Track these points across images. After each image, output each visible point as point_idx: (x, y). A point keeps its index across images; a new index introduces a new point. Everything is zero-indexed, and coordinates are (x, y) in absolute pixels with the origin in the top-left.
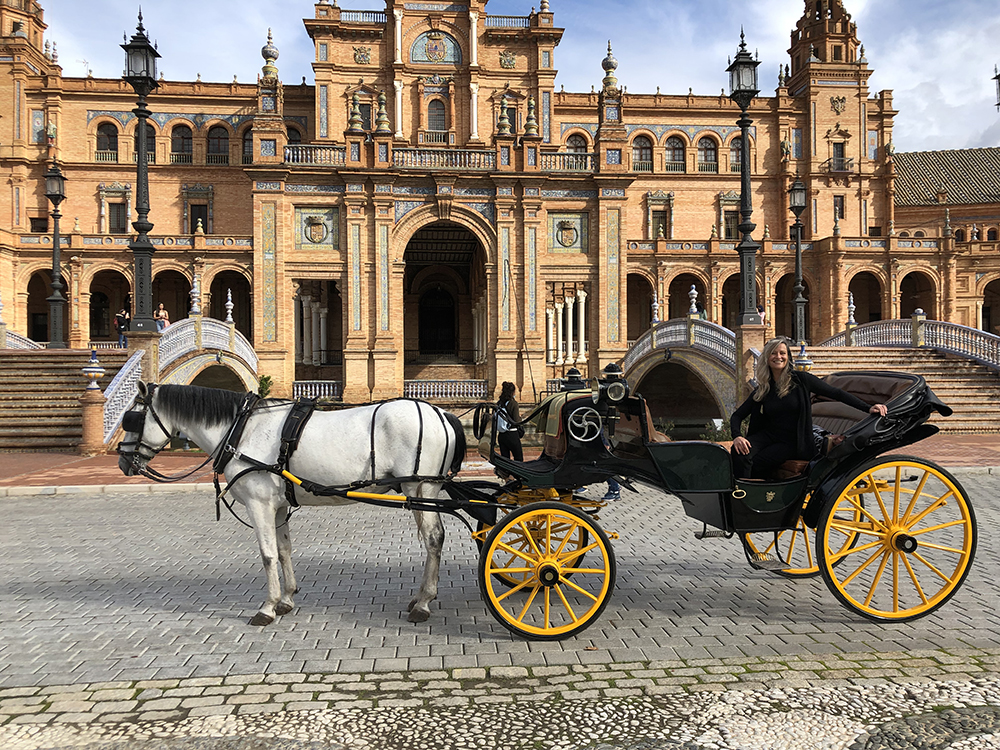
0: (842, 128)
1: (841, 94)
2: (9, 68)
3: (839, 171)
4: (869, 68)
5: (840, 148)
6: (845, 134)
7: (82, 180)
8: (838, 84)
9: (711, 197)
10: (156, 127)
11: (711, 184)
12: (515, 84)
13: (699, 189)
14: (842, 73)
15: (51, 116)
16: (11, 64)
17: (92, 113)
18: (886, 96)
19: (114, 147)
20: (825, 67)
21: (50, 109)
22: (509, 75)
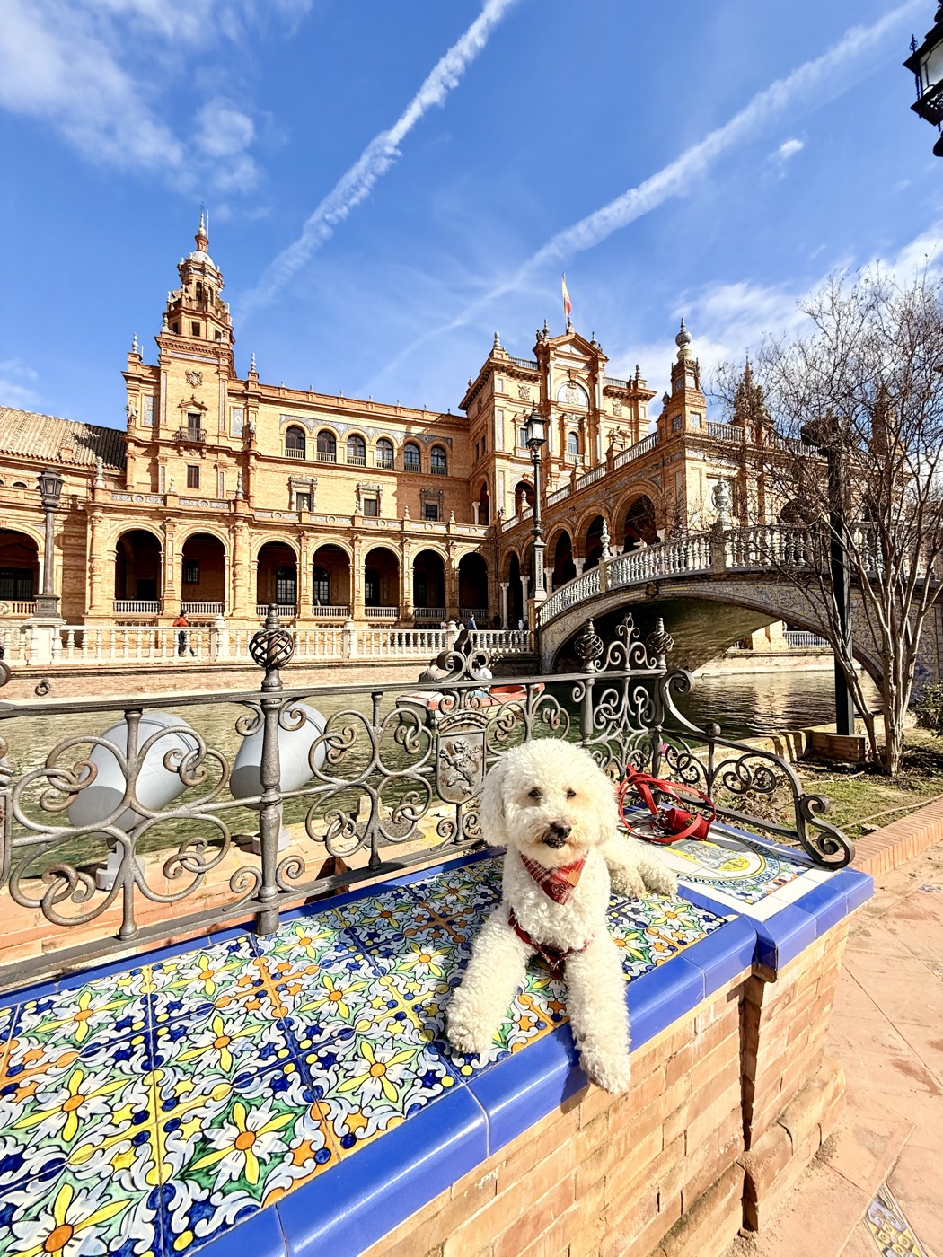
2: (215, 369)
7: (276, 471)
10: (337, 434)
15: (250, 415)
16: (218, 366)
17: (284, 417)
19: (302, 445)
21: (250, 409)
22: (619, 420)
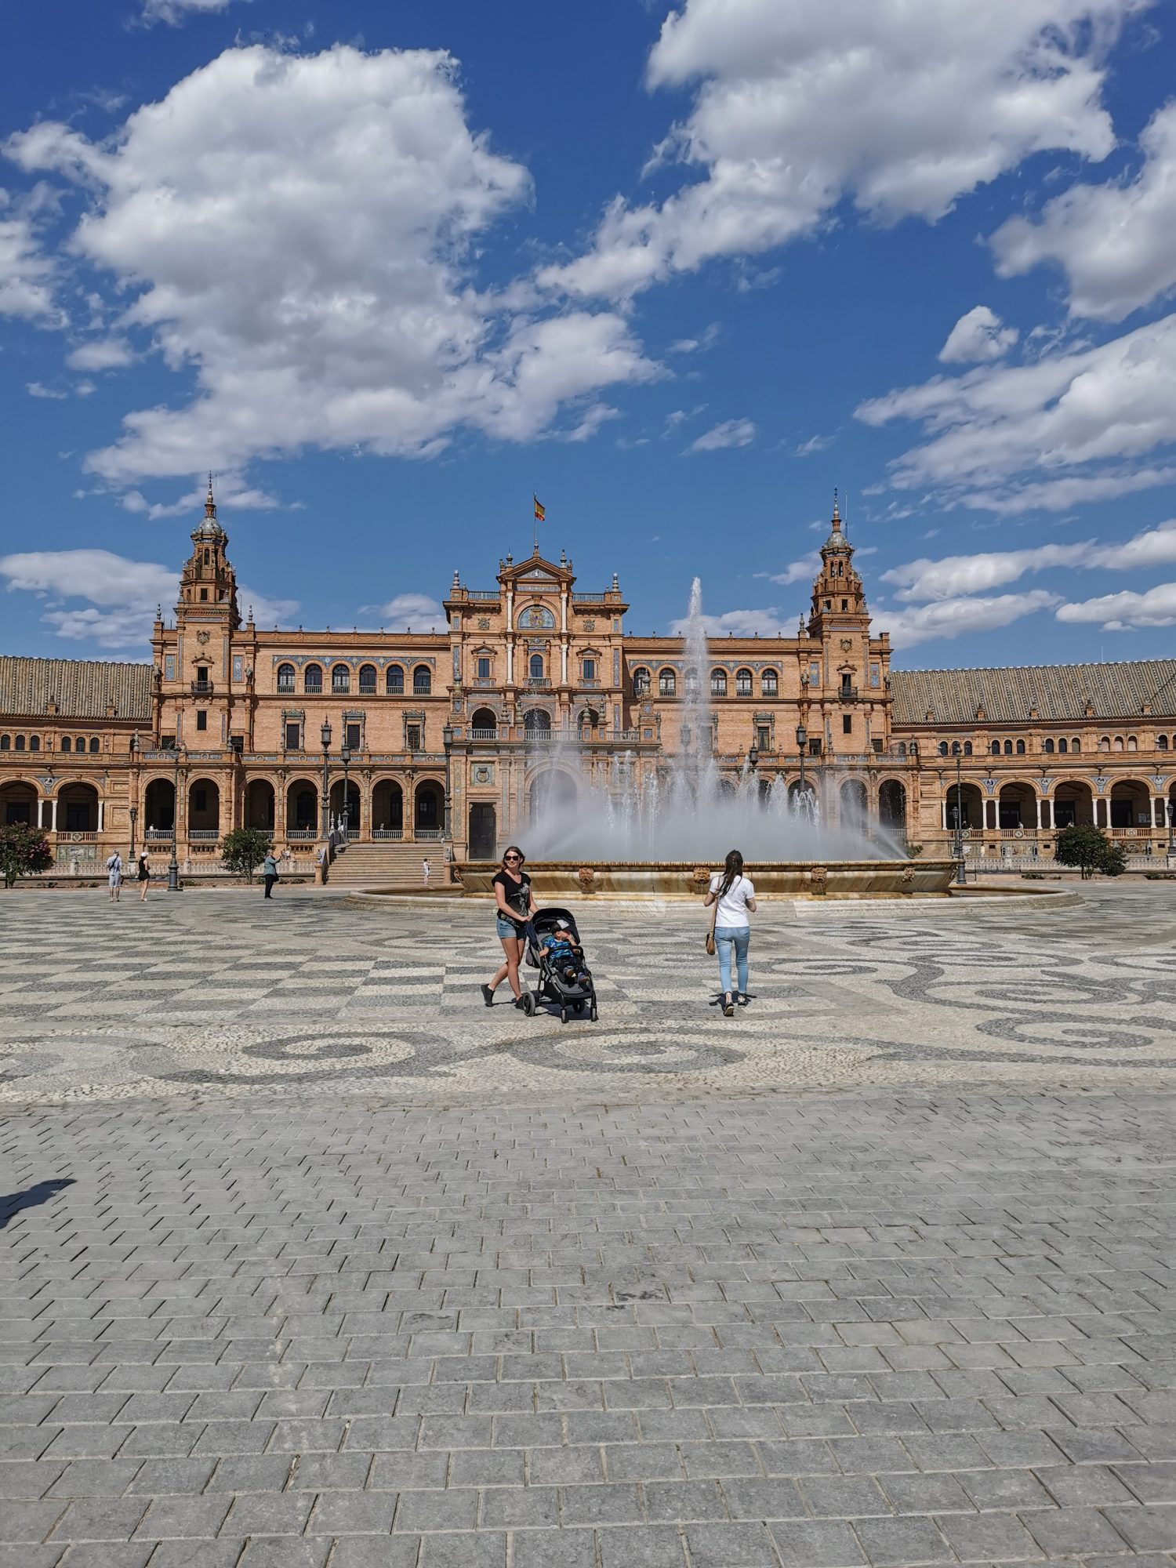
0: (850, 663)
1: (847, 636)
2: (219, 627)
3: (848, 696)
4: (869, 617)
5: (846, 678)
6: (853, 668)
7: (274, 708)
8: (846, 629)
9: (749, 716)
10: (323, 667)
11: (745, 706)
12: (595, 643)
13: (737, 711)
14: (849, 621)
15: (249, 661)
16: (222, 623)
17: (276, 659)
18: (884, 637)
20: (836, 616)
22: (589, 637)
